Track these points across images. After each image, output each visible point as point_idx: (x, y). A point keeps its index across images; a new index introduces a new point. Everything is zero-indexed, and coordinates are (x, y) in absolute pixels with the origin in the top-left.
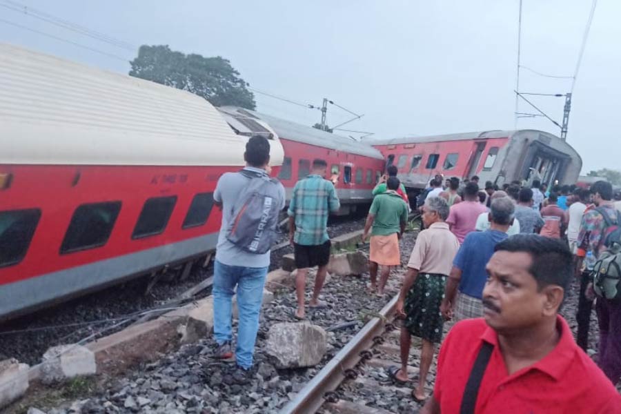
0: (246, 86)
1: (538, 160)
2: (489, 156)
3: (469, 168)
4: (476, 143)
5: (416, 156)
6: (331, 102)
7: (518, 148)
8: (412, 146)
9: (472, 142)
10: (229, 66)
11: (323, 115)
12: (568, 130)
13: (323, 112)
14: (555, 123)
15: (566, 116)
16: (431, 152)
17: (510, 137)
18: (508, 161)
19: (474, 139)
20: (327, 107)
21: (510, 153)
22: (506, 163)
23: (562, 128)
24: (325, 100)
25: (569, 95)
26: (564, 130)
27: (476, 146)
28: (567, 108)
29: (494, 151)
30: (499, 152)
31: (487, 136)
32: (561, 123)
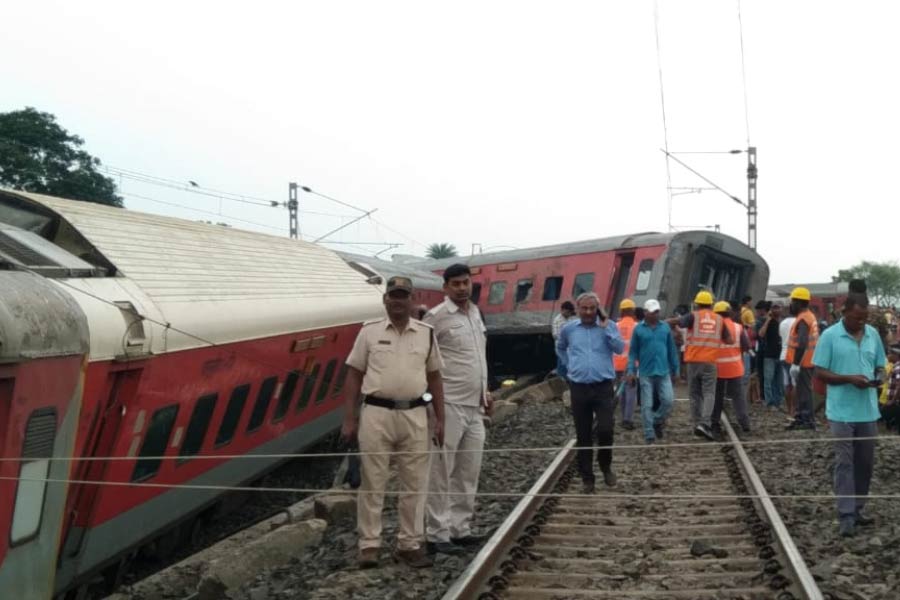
0: (94, 166)
1: (709, 271)
2: (641, 274)
3: (613, 292)
4: (620, 255)
5: (522, 283)
6: (307, 189)
7: (679, 258)
8: (513, 266)
9: (613, 255)
10: (55, 126)
11: (293, 217)
12: (758, 210)
13: (291, 208)
14: (736, 199)
15: (752, 186)
16: (549, 275)
17: (667, 243)
18: (668, 277)
19: (616, 250)
20: (299, 200)
21: (671, 265)
22: (666, 280)
23: (749, 208)
24: (293, 186)
25: (752, 151)
26: (752, 210)
27: (619, 260)
28: (752, 172)
29: (647, 265)
30: (655, 266)
31: (633, 244)
32: (746, 201)
